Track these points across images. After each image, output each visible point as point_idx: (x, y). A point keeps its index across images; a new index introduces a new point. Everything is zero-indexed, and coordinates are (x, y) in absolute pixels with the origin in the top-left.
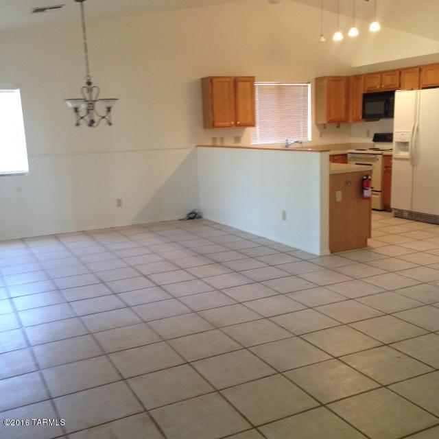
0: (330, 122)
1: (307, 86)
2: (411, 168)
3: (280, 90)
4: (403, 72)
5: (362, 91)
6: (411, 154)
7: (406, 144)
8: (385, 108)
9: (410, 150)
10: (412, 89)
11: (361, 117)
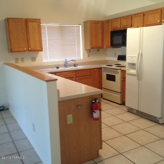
0: (92, 48)
1: (79, 27)
2: (137, 81)
3: (61, 28)
4: (133, 17)
5: (110, 30)
6: (137, 72)
7: (134, 64)
8: (123, 40)
9: (136, 68)
10: (138, 27)
11: (110, 46)
